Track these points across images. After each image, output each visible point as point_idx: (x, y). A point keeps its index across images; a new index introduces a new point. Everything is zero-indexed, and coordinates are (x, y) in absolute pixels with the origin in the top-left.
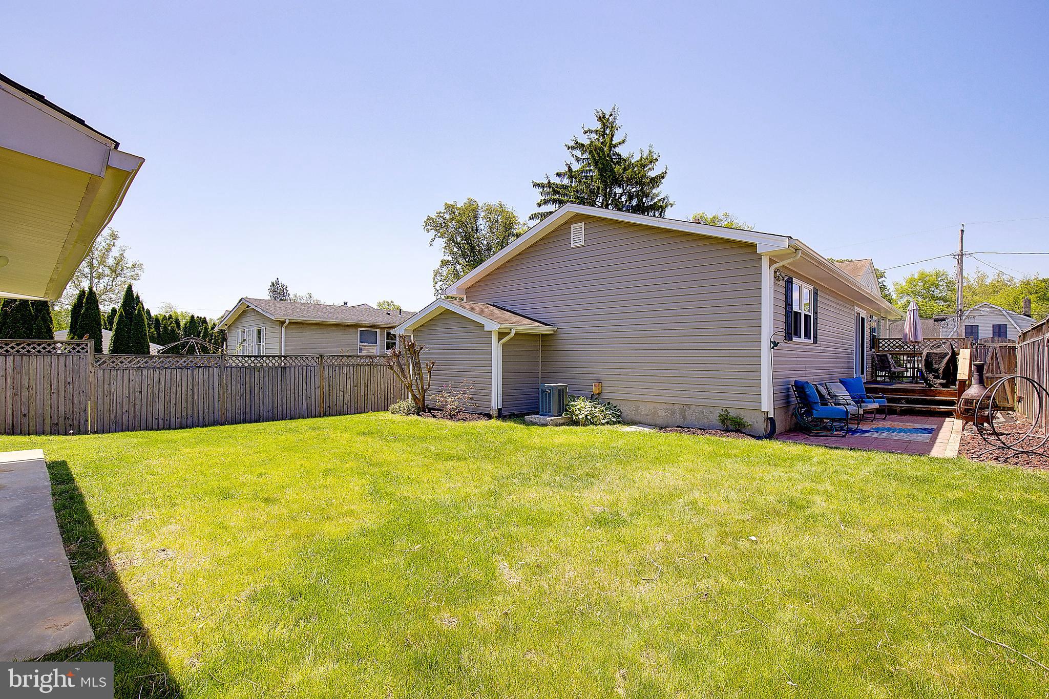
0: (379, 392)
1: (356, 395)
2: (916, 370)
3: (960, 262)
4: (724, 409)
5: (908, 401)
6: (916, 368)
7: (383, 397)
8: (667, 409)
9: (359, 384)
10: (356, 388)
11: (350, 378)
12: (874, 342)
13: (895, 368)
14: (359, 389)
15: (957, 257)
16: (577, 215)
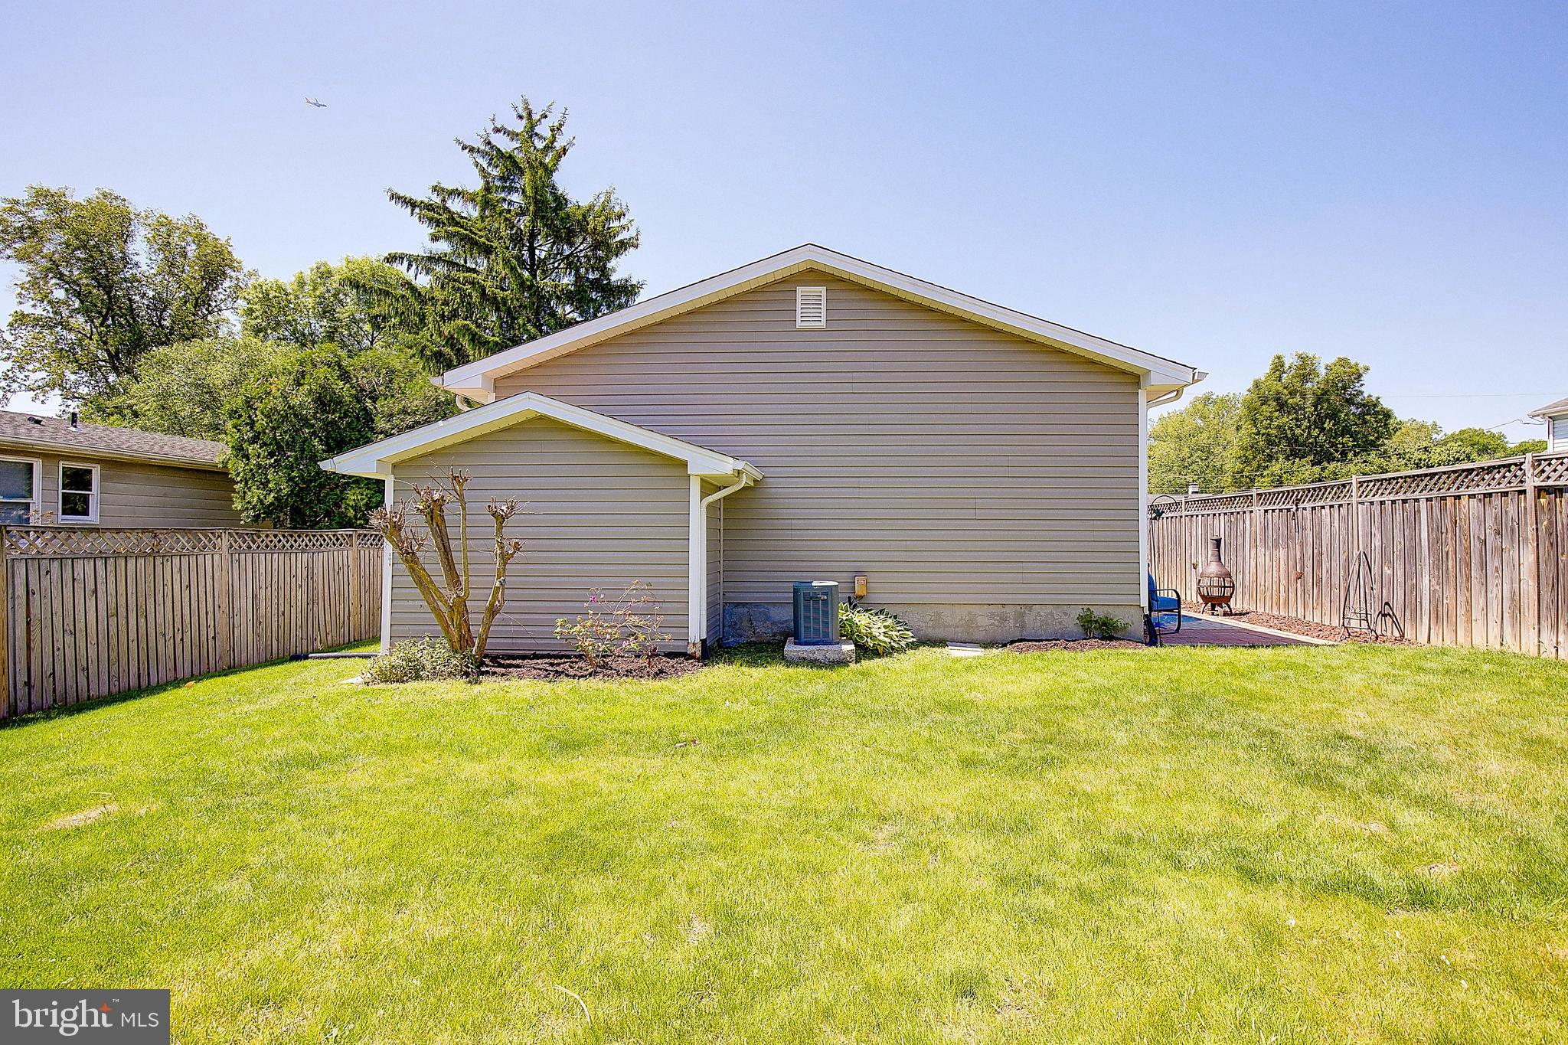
0: (178, 625)
1: (113, 642)
4: (1086, 607)
7: (187, 640)
8: (993, 614)
9: (122, 610)
10: (113, 621)
11: (95, 591)
14: (122, 621)
16: (811, 270)
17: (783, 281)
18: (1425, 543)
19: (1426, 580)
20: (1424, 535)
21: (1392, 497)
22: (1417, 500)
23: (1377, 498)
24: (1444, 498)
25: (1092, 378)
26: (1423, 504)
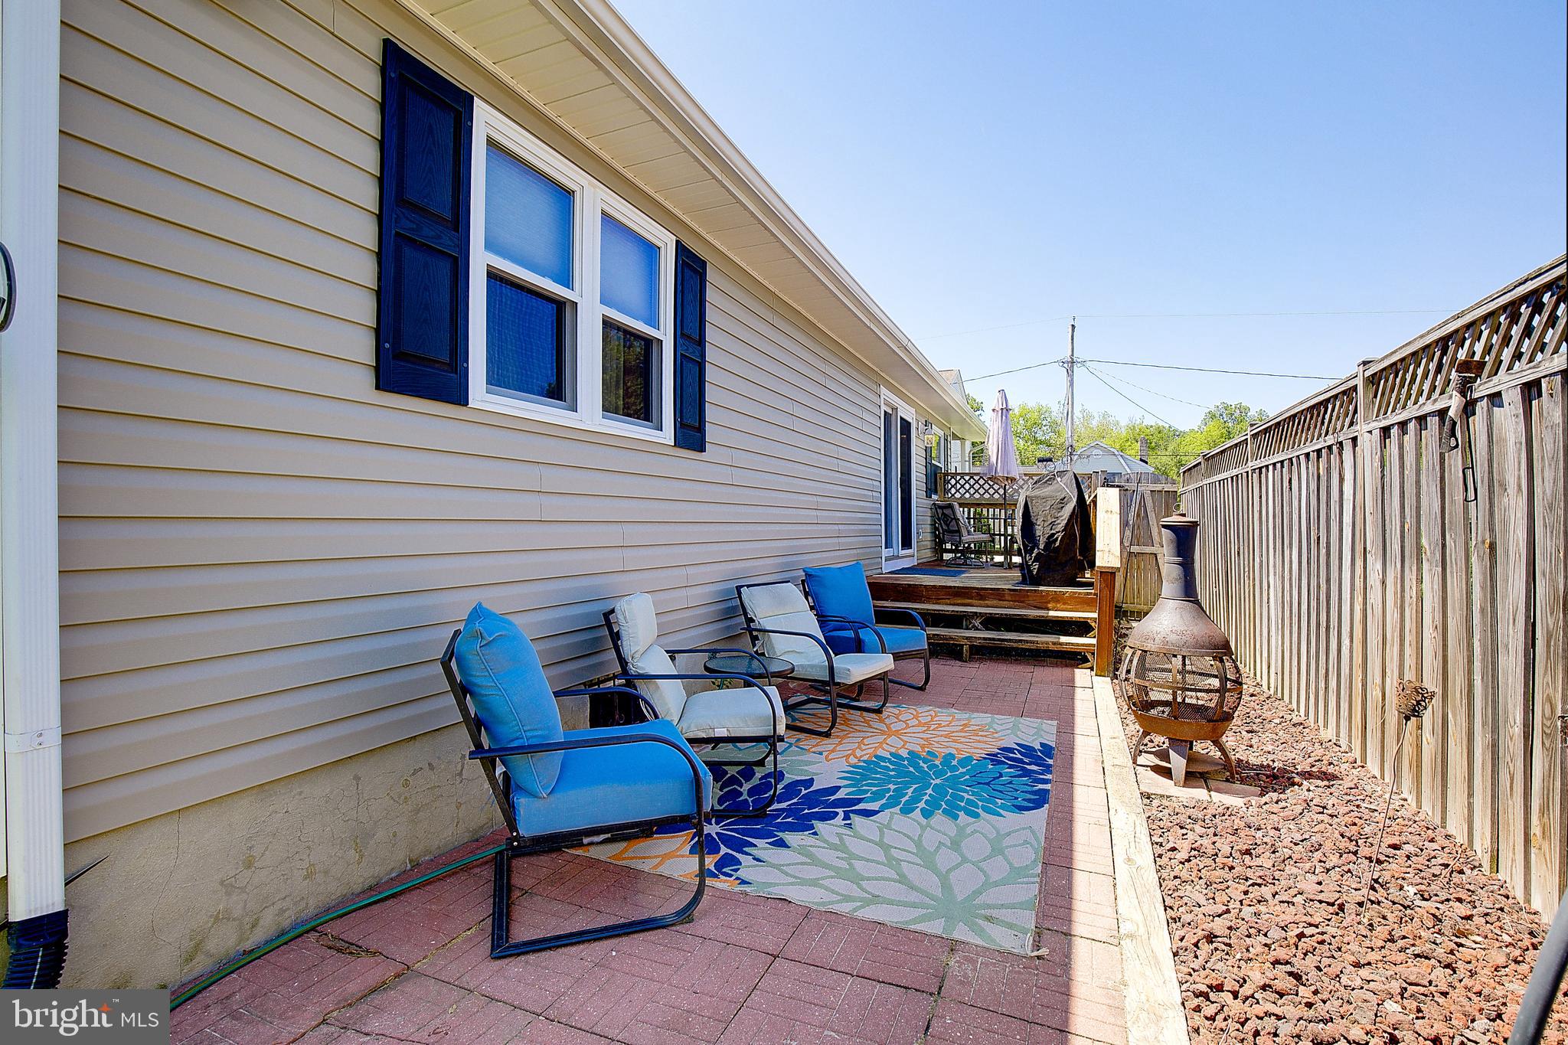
2: (1009, 538)
3: (1070, 373)
5: (991, 622)
6: (1009, 535)
12: (936, 479)
13: (969, 533)
15: (1065, 365)
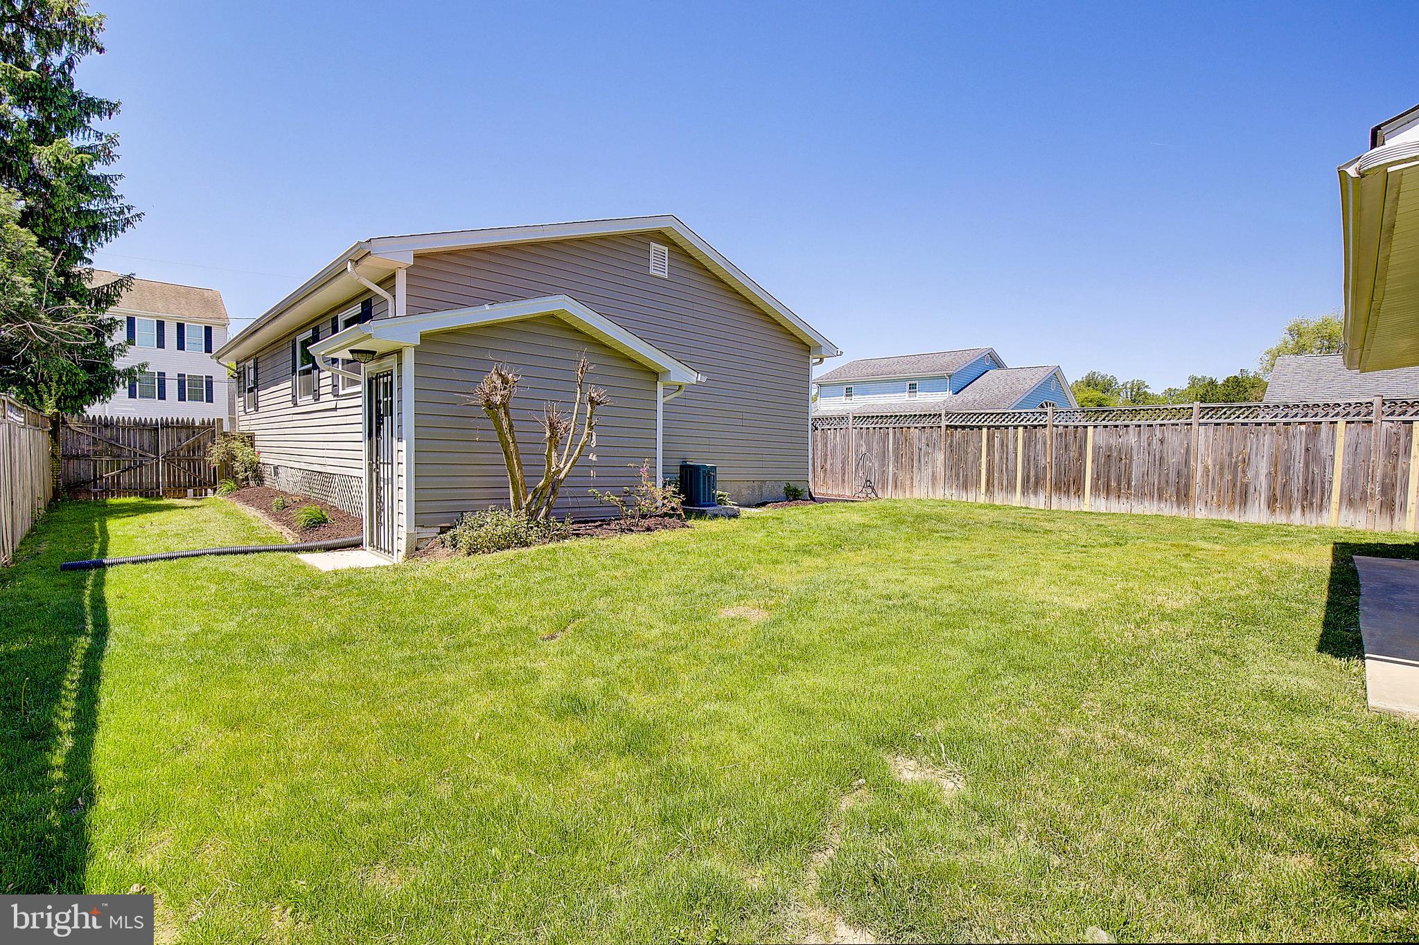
4: (787, 482)
8: (749, 487)
16: (660, 232)
17: (642, 234)
18: (891, 449)
19: (891, 468)
20: (891, 446)
21: (873, 425)
22: (888, 428)
23: (864, 426)
24: (902, 428)
25: (790, 344)
26: (891, 431)
